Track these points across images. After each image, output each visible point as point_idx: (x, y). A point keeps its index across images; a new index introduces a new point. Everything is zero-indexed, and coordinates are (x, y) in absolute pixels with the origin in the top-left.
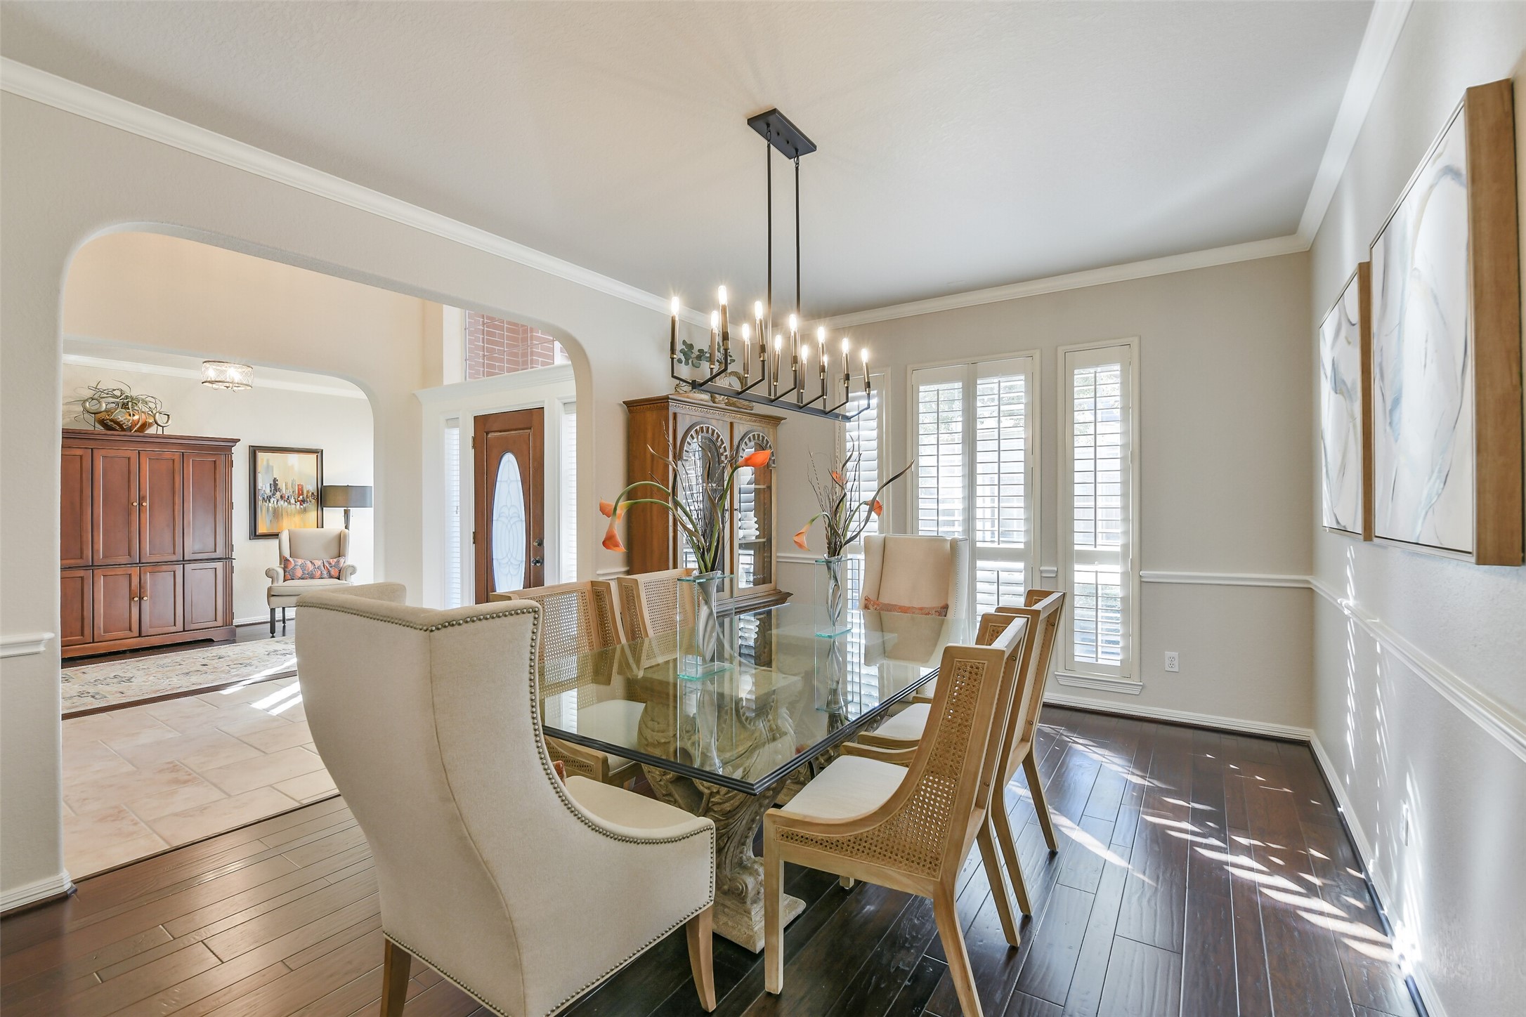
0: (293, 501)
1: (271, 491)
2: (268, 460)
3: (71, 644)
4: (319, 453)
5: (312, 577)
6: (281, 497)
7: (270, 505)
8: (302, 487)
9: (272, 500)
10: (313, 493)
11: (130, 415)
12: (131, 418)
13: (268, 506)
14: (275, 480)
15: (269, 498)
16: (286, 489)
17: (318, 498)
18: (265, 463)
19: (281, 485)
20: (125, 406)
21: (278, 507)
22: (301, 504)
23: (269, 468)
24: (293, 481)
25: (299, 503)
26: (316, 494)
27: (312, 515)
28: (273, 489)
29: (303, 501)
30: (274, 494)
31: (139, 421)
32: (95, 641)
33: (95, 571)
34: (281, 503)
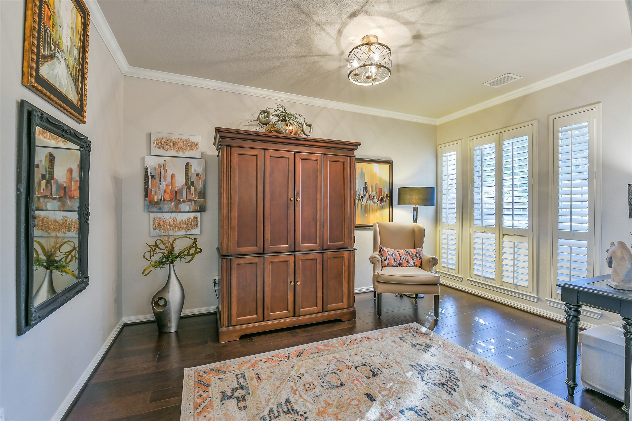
0: (376, 200)
1: (363, 192)
2: (362, 169)
3: (249, 322)
4: (390, 163)
5: (401, 265)
6: (369, 197)
7: (363, 203)
8: (381, 190)
9: (364, 199)
10: (387, 195)
11: (287, 126)
12: (287, 128)
13: (362, 204)
14: (366, 184)
15: (362, 197)
16: (372, 191)
17: (390, 199)
18: (360, 171)
19: (370, 188)
20: (284, 119)
21: (367, 205)
22: (380, 203)
23: (362, 175)
24: (376, 184)
25: (379, 202)
26: (389, 195)
27: (387, 211)
28: (364, 190)
29: (382, 201)
30: (365, 195)
31: (292, 131)
32: (265, 320)
33: (266, 259)
34: (369, 201)
